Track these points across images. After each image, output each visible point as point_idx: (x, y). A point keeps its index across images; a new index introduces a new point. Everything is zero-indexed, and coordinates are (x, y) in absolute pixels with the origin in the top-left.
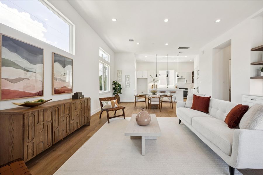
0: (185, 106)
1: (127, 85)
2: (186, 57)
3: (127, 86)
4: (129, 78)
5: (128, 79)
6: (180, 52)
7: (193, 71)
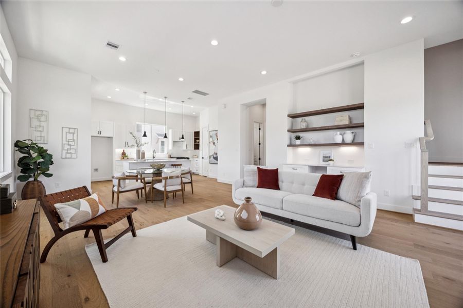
0: (244, 184)
1: (67, 153)
2: (192, 107)
3: (68, 156)
4: (74, 134)
5: (70, 137)
6: (189, 98)
7: (197, 130)
